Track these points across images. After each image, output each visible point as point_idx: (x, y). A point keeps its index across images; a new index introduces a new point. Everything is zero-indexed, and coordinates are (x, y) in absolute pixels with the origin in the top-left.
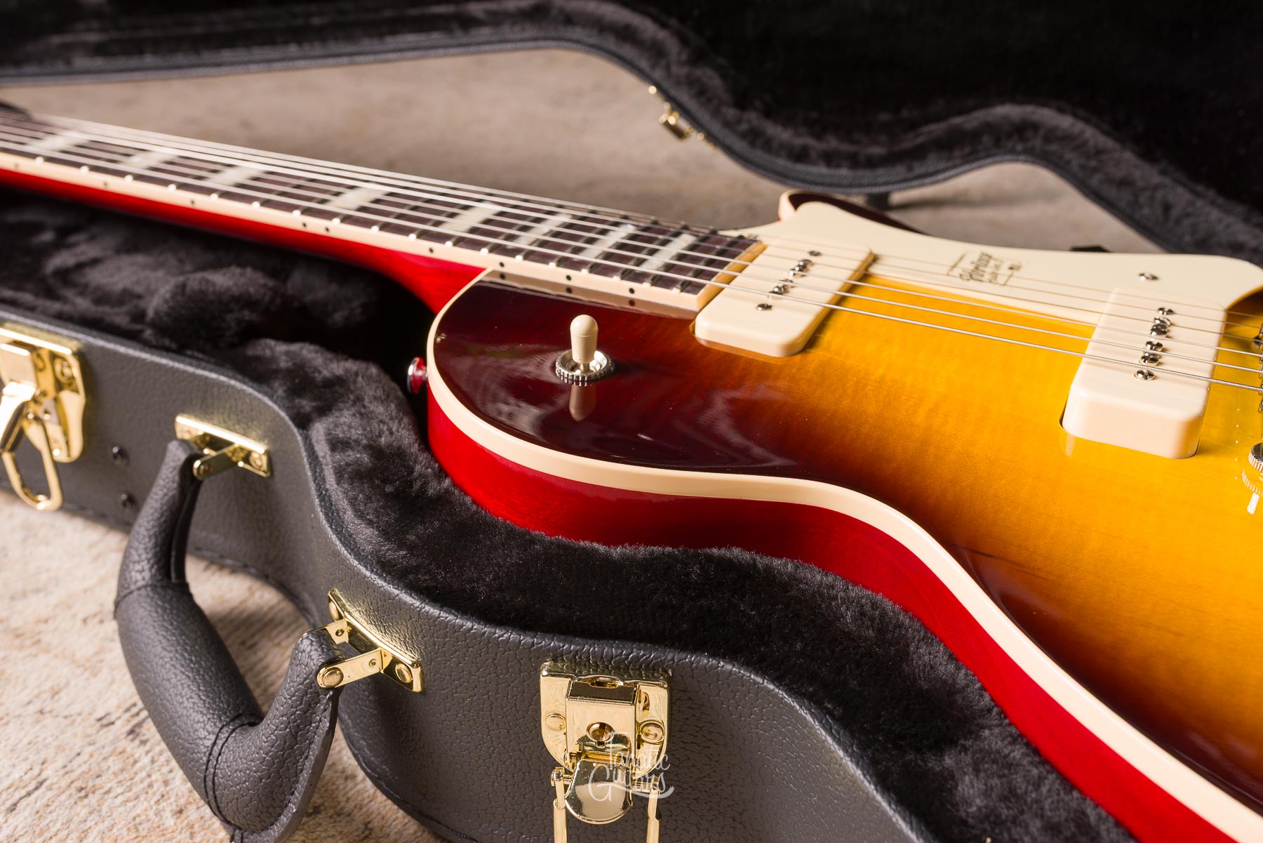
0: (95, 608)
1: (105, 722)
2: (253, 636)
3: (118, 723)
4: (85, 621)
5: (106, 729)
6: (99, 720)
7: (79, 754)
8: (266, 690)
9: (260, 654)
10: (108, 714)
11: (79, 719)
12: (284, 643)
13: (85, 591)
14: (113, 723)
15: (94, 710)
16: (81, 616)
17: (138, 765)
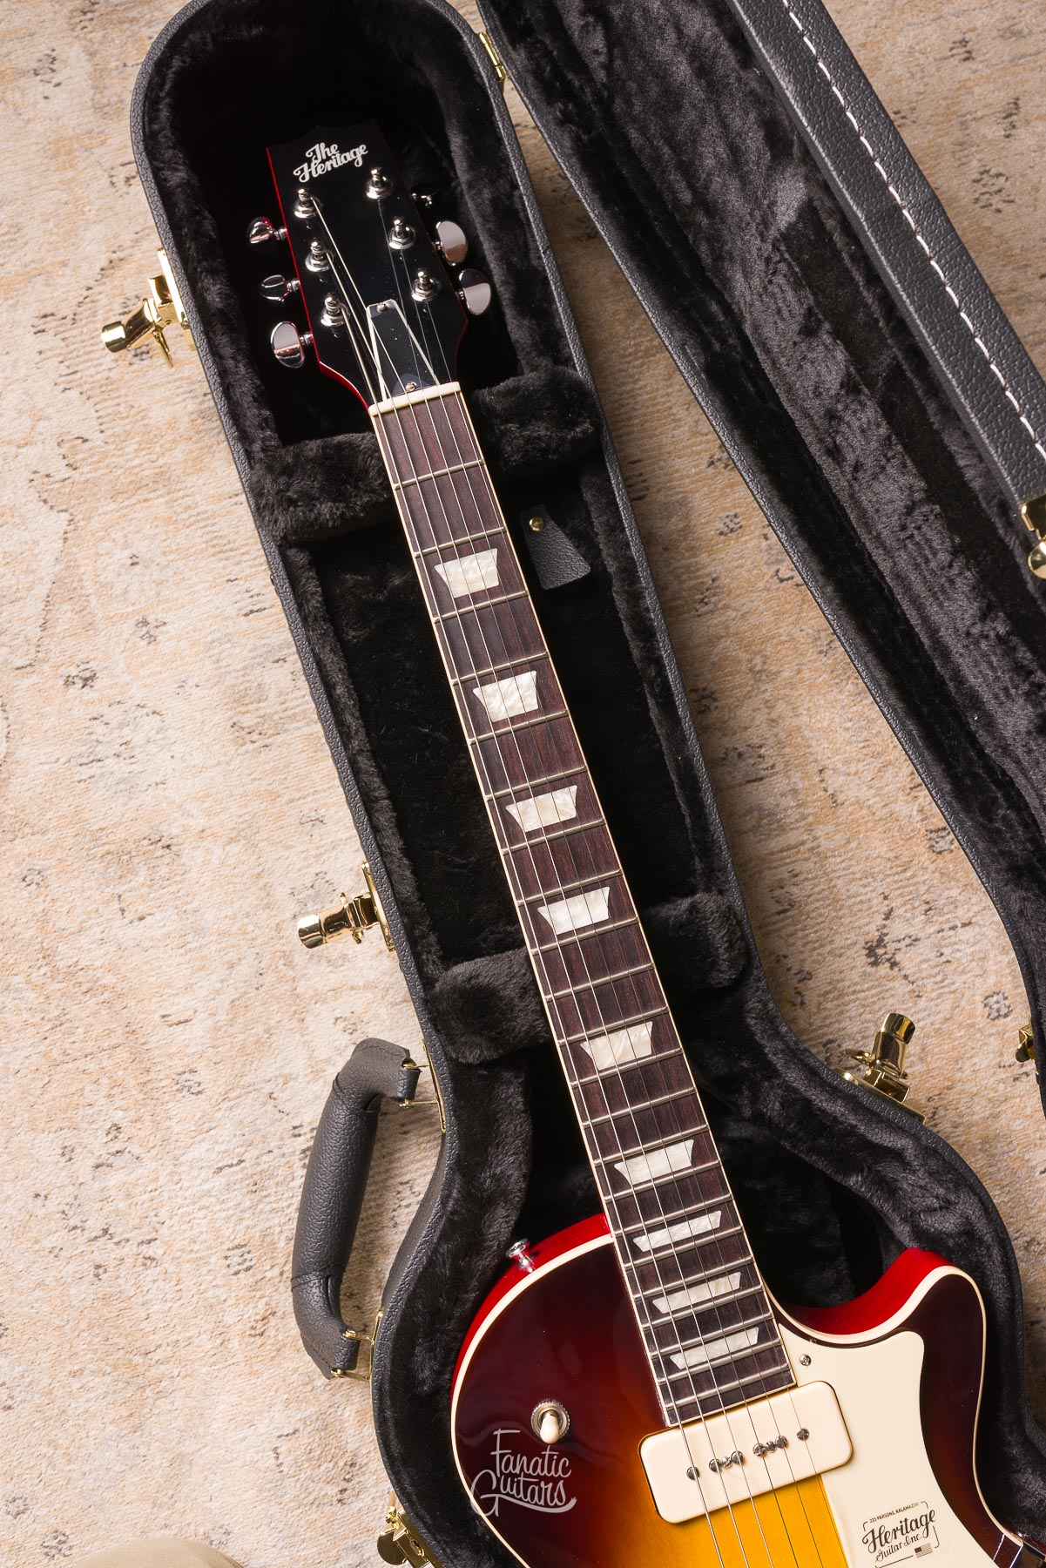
0: (348, 1015)
1: (297, 1132)
2: (411, 1123)
3: (302, 1139)
4: (337, 1019)
5: (293, 1139)
6: (295, 1128)
7: (270, 1151)
8: (386, 1180)
9: (404, 1144)
10: (301, 1126)
11: (286, 1118)
12: (423, 1145)
13: (352, 988)
14: (299, 1135)
15: (297, 1115)
16: (337, 1014)
17: (292, 1184)
